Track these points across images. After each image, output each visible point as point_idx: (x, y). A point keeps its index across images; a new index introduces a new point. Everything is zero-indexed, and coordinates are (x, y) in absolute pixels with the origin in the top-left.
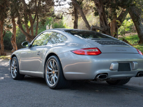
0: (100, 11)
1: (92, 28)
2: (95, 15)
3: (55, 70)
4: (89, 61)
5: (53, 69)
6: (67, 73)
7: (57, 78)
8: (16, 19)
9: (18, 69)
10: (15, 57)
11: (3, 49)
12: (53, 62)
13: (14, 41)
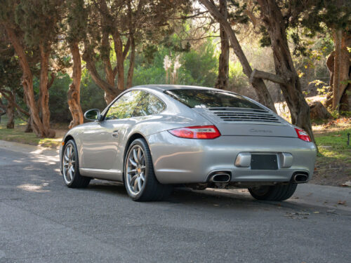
0: (273, 37)
1: (254, 77)
2: (263, 46)
3: (141, 165)
4: (198, 150)
5: (138, 165)
6: (160, 170)
7: (143, 180)
8: (82, 47)
9: (76, 166)
10: (71, 141)
11: (48, 121)
12: (139, 152)
13: (76, 100)
